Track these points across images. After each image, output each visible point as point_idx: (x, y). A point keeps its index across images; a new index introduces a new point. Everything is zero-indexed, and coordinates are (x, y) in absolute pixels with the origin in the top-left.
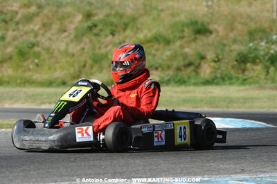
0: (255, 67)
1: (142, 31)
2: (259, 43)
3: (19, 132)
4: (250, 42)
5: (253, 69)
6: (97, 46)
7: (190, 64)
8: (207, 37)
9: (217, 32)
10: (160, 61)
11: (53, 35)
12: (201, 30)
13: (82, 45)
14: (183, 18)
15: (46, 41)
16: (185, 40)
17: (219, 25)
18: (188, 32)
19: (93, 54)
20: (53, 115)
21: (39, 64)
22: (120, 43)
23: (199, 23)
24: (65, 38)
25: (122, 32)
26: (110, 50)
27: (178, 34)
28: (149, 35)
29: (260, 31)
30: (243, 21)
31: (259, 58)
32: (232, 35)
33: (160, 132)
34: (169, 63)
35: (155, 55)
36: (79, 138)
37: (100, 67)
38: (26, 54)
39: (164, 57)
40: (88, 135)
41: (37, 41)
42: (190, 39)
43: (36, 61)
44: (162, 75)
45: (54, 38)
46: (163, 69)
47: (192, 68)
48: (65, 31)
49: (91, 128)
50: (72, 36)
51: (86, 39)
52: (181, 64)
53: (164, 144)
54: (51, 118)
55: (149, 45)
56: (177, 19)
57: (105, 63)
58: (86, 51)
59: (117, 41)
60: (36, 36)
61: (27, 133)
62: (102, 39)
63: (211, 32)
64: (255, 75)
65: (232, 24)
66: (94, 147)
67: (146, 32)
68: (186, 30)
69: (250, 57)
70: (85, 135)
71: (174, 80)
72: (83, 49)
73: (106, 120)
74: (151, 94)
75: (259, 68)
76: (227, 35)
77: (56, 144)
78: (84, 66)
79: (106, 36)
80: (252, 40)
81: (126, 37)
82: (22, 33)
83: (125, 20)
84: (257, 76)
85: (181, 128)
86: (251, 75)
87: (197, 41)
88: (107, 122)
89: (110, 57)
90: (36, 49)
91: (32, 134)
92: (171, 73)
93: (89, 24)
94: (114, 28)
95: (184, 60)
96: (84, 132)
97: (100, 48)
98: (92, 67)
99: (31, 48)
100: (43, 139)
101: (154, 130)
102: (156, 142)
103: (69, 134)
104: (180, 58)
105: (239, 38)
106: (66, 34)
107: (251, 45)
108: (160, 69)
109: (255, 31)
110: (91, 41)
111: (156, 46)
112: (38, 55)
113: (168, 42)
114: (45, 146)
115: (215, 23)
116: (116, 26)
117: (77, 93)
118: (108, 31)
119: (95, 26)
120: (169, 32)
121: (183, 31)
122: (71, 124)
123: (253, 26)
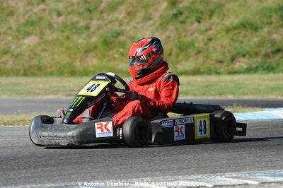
3: (36, 127)
6: (183, 34)
10: (247, 48)
11: (137, 23)
13: (168, 33)
15: (131, 30)
19: (179, 42)
20: (71, 110)
21: (124, 53)
22: (206, 31)
24: (150, 26)
25: (208, 19)
26: (196, 38)
27: (266, 20)
28: (236, 22)
33: (180, 126)
34: (257, 50)
35: (242, 42)
36: (99, 133)
38: (111, 43)
39: (252, 44)
40: (108, 130)
41: (123, 30)
43: (122, 50)
44: (250, 62)
45: (139, 26)
46: (251, 56)
48: (150, 19)
49: (110, 123)
50: (157, 24)
51: (171, 27)
53: (184, 138)
54: (69, 114)
55: (236, 31)
57: (192, 52)
58: (172, 39)
59: (203, 28)
60: (121, 24)
61: (45, 129)
62: (188, 26)
66: (113, 143)
67: (232, 18)
70: (105, 131)
71: (262, 67)
73: (125, 115)
74: (171, 87)
77: (75, 140)
79: (192, 23)
81: (213, 24)
82: (106, 22)
85: (201, 121)
88: (126, 117)
89: (196, 45)
90: (121, 38)
91: (51, 130)
92: (259, 59)
96: (103, 127)
97: (185, 36)
98: (178, 55)
99: (116, 37)
100: (62, 134)
101: (174, 124)
102: (176, 136)
103: (89, 129)
106: (151, 22)
108: (247, 56)
111: (243, 33)
112: (123, 45)
113: (255, 29)
114: (64, 143)
117: (95, 88)
118: (193, 18)
122: (91, 119)
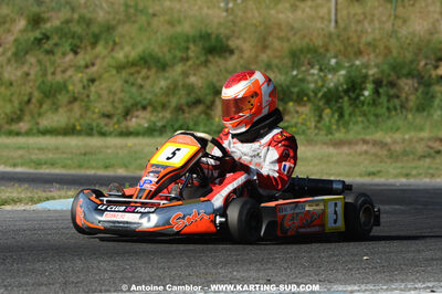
0: (300, 109)
1: (122, 48)
2: (307, 70)
4: (293, 68)
5: (297, 112)
7: (198, 102)
8: (225, 58)
9: (242, 52)
12: (216, 48)
14: (186, 28)
16: (190, 63)
17: (245, 41)
18: (194, 51)
23: (213, 36)
29: (309, 50)
30: (282, 34)
31: (307, 95)
32: (264, 57)
37: (54, 104)
42: (198, 62)
47: (201, 108)
52: (183, 101)
56: (179, 29)
63: (232, 52)
64: (300, 121)
65: (265, 39)
68: (192, 46)
69: (292, 93)
72: (28, 74)
75: (306, 110)
76: (257, 56)
78: (29, 101)
80: (296, 65)
83: (95, 29)
84: (302, 124)
86: (294, 121)
87: (209, 65)
93: (37, 34)
94: (76, 42)
95: (189, 94)
104: (183, 92)
105: (276, 61)
107: (295, 73)
109: (301, 51)
110: (39, 62)
115: (238, 38)
116: (81, 38)
119: (47, 38)
120: (166, 49)
121: (188, 48)
123: (297, 42)
